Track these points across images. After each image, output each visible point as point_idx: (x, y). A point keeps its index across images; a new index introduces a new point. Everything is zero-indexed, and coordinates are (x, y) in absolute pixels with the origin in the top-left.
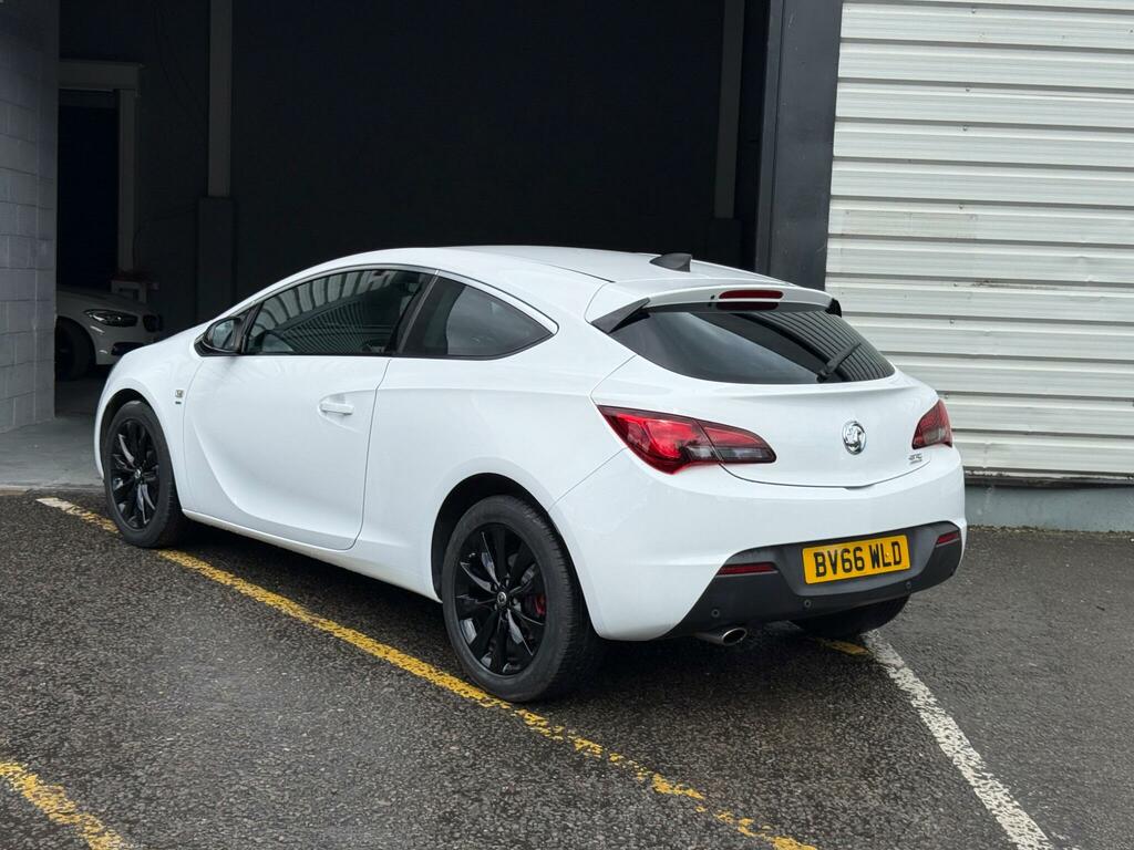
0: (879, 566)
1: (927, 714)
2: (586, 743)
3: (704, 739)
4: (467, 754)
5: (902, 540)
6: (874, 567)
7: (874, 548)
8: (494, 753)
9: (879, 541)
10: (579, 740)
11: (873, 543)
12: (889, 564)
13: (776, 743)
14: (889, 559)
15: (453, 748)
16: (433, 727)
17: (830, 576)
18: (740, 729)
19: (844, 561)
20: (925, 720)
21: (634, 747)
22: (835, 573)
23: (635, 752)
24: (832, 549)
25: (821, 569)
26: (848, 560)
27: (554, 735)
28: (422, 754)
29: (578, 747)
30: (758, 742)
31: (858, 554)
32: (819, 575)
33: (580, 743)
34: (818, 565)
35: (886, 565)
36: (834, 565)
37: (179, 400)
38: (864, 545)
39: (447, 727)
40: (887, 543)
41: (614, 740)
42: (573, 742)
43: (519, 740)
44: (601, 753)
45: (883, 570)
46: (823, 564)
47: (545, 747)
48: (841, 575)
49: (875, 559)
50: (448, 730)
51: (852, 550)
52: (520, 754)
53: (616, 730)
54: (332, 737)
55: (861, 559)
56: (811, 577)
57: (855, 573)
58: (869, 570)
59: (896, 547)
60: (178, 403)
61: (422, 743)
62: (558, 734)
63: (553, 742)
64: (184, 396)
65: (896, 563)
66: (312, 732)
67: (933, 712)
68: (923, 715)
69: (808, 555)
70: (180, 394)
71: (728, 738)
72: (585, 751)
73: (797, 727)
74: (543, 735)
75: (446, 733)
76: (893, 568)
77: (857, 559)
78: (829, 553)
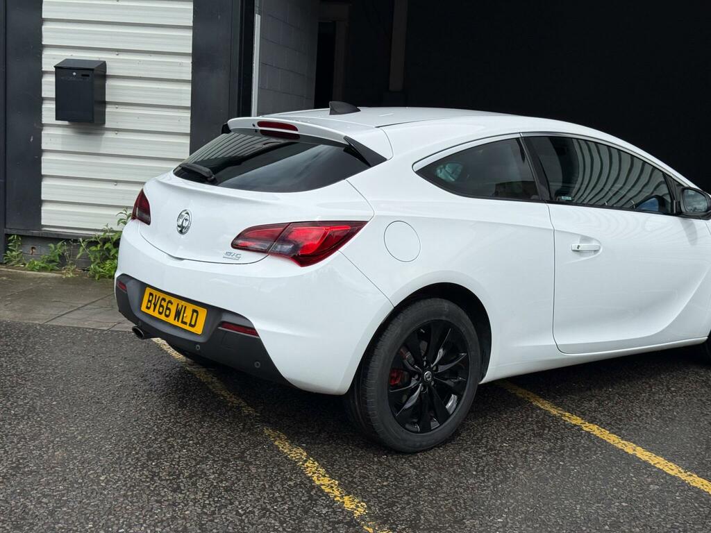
0: (178, 321)
5: (203, 313)
6: (175, 319)
7: (180, 306)
9: (185, 304)
11: (181, 304)
12: (185, 323)
14: (188, 320)
17: (150, 312)
19: (161, 306)
22: (154, 311)
25: (149, 304)
26: (163, 307)
31: (170, 306)
32: (147, 308)
34: (150, 301)
35: (183, 322)
36: (155, 306)
38: (176, 302)
40: (190, 307)
45: (179, 324)
48: (156, 314)
49: (178, 314)
51: (167, 301)
55: (170, 310)
56: (144, 308)
57: (163, 317)
58: (171, 320)
59: (195, 314)
65: (191, 325)
69: (148, 291)
76: (187, 327)
77: (168, 308)
78: (156, 296)
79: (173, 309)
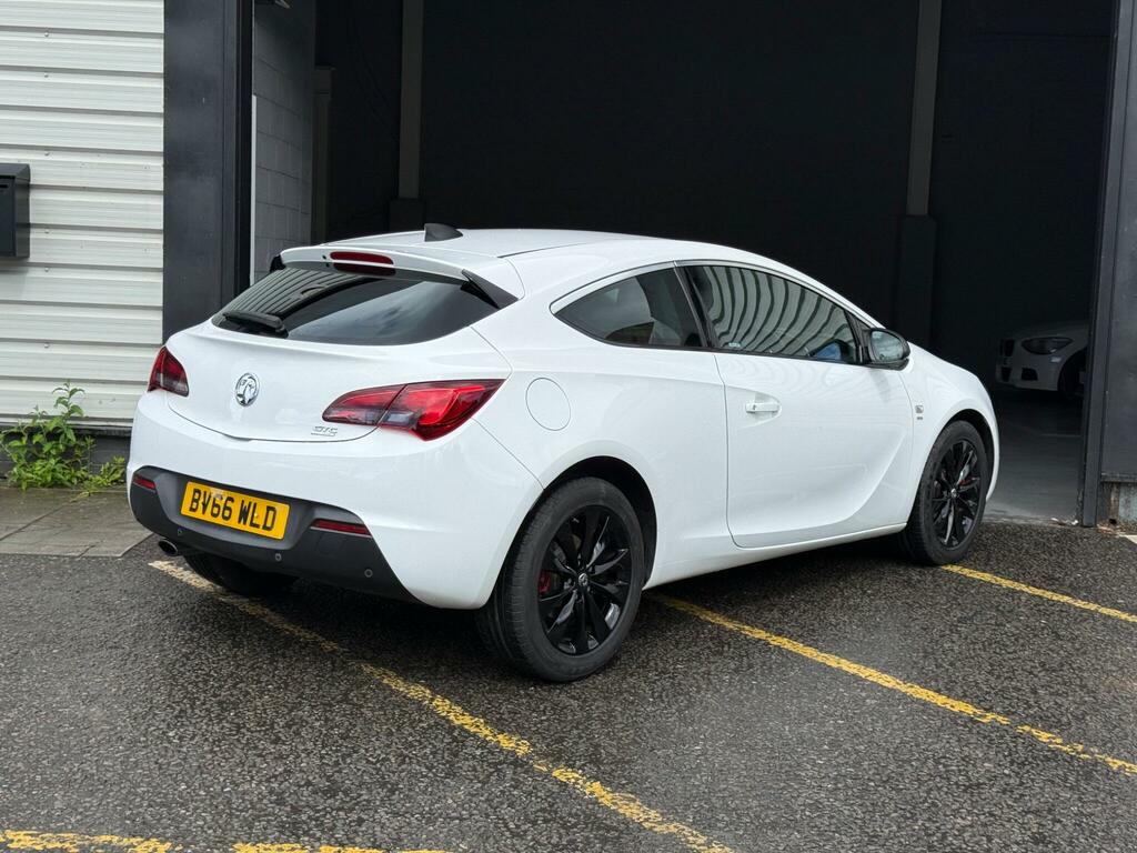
0: (245, 523)
5: (283, 511)
6: (239, 522)
7: (246, 504)
9: (254, 500)
11: (248, 499)
12: (257, 526)
14: (260, 521)
17: (198, 515)
19: (215, 505)
22: (204, 512)
24: (215, 492)
25: (195, 504)
26: (218, 506)
31: (229, 504)
32: (192, 509)
34: (194, 500)
35: (252, 525)
36: (205, 506)
38: (238, 497)
40: (262, 504)
45: (248, 528)
46: (197, 501)
48: (208, 517)
49: (243, 515)
51: (224, 498)
55: (230, 509)
56: (185, 510)
57: (219, 520)
58: (234, 523)
59: (271, 513)
65: (265, 527)
69: (191, 487)
76: (260, 531)
77: (226, 508)
78: (205, 493)
79: (236, 508)
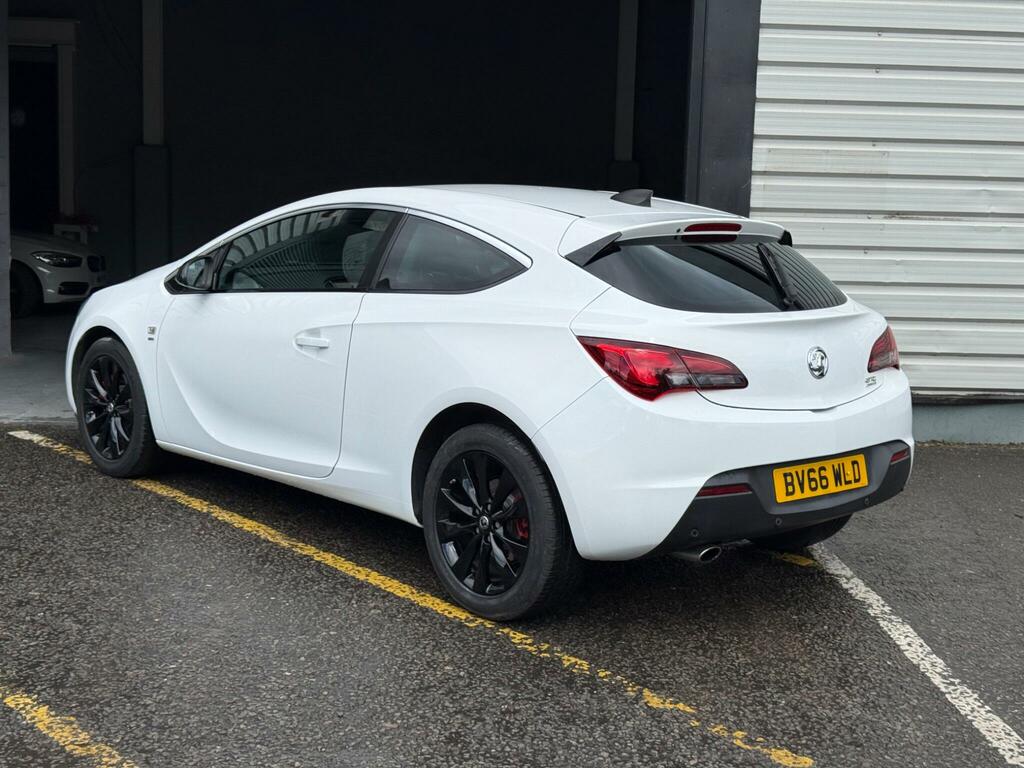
0: (841, 484)
1: (886, 623)
2: (573, 660)
3: (683, 653)
4: (462, 674)
5: (861, 459)
6: (837, 485)
7: (836, 467)
8: (487, 672)
9: (841, 461)
10: (566, 657)
11: (836, 462)
12: (850, 482)
13: (752, 655)
14: (850, 477)
15: (447, 668)
16: (425, 648)
17: (798, 495)
18: (715, 642)
19: (811, 480)
20: (885, 629)
21: (619, 663)
22: (802, 491)
23: (621, 668)
24: (799, 468)
25: (790, 489)
26: (814, 480)
27: (541, 652)
28: (418, 675)
29: (566, 664)
30: (734, 654)
31: (823, 473)
32: (788, 494)
33: (568, 660)
34: (787, 485)
35: (847, 483)
36: (801, 485)
37: (151, 336)
38: (828, 464)
39: (438, 647)
40: (847, 461)
41: (599, 656)
42: (560, 659)
43: (508, 659)
44: (589, 669)
45: (845, 487)
46: (792, 484)
47: (534, 665)
48: (808, 493)
49: (837, 477)
50: (439, 650)
51: (817, 470)
52: (512, 672)
53: (599, 646)
54: (330, 661)
55: (825, 478)
56: (781, 496)
57: (820, 492)
58: (833, 488)
59: (856, 466)
60: (150, 339)
61: (416, 664)
62: (545, 652)
63: (542, 659)
64: (157, 332)
65: (857, 481)
66: (310, 655)
67: (891, 621)
68: (882, 623)
69: (778, 475)
70: (153, 331)
71: (705, 651)
72: (574, 667)
73: (768, 638)
74: (530, 652)
75: (437, 653)
76: (854, 486)
77: (822, 478)
78: (797, 473)
79: (829, 474)
